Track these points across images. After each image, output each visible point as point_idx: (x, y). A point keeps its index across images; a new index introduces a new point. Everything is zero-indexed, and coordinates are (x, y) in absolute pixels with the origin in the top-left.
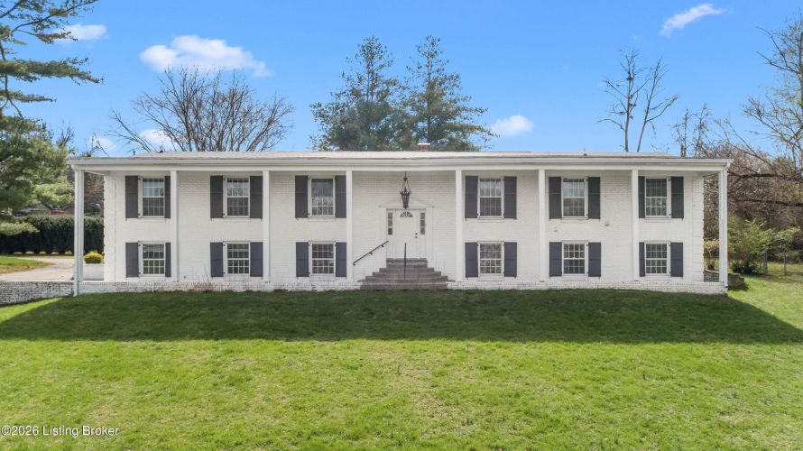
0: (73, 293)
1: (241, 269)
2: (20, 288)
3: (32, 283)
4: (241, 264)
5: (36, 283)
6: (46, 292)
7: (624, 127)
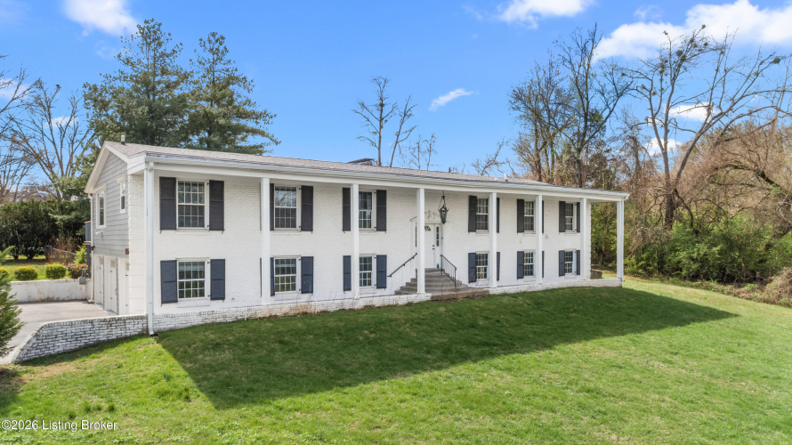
0: (147, 330)
1: (288, 286)
2: (69, 330)
3: (85, 322)
4: (288, 281)
5: (92, 322)
6: (106, 332)
7: (377, 145)
